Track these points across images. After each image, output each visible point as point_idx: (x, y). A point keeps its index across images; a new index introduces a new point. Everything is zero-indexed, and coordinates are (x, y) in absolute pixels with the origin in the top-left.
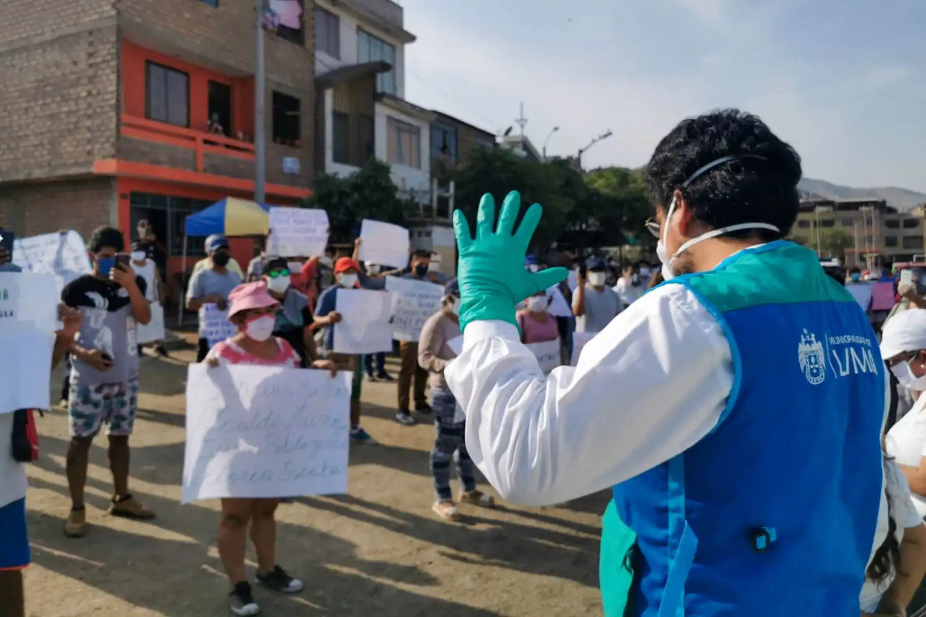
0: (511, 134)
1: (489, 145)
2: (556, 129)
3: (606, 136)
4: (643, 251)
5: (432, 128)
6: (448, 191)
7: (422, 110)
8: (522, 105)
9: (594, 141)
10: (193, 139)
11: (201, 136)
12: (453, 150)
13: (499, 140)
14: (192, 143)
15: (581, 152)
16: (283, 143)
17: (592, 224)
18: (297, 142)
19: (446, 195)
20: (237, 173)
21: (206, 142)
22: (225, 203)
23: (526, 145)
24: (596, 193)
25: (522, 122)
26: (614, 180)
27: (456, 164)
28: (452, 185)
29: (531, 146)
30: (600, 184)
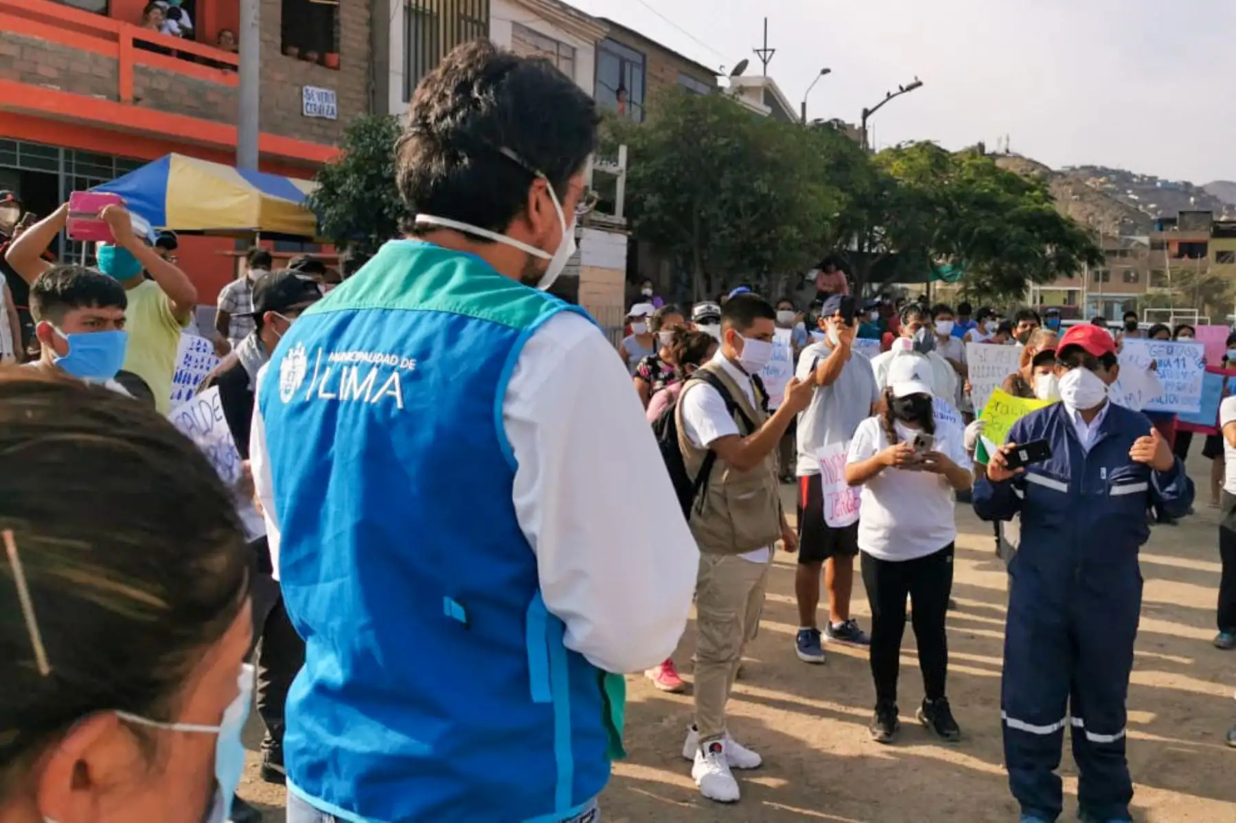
0: (746, 73)
1: (703, 89)
2: (825, 71)
3: (910, 88)
4: (965, 291)
5: (599, 50)
6: (615, 161)
7: (581, 16)
8: (766, 20)
9: (889, 96)
10: (114, 37)
11: (128, 31)
12: (637, 97)
13: (723, 82)
14: (111, 45)
15: (866, 113)
16: (302, 57)
17: (881, 241)
18: (332, 58)
19: (610, 169)
20: (205, 110)
21: (138, 43)
22: (166, 166)
23: (770, 95)
24: (891, 182)
25: (765, 54)
26: (923, 161)
27: (643, 119)
28: (623, 151)
29: (780, 96)
30: (897, 168)
